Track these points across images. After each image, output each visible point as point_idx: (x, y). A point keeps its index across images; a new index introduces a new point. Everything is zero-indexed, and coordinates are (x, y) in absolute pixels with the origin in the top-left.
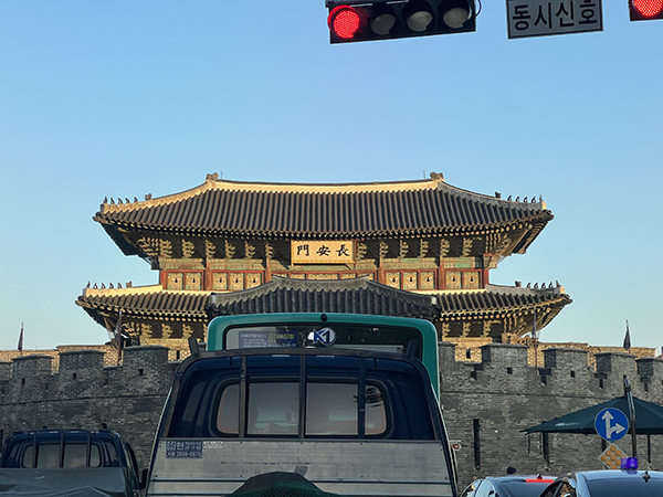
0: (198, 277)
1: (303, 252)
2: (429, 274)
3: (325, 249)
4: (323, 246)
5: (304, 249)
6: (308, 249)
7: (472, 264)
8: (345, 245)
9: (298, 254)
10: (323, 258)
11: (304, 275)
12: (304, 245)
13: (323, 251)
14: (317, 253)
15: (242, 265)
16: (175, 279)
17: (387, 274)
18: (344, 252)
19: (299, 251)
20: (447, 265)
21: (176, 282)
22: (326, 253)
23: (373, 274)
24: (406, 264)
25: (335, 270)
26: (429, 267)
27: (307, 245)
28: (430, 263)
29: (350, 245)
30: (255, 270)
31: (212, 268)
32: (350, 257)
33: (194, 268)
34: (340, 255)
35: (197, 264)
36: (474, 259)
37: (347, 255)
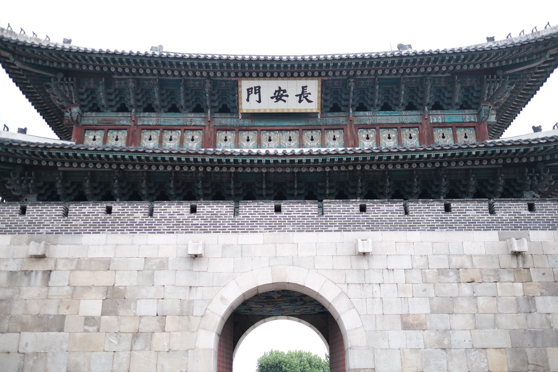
0: (122, 135)
1: (254, 97)
2: (412, 130)
3: (282, 92)
4: (280, 88)
5: (255, 93)
6: (259, 92)
7: (465, 118)
8: (306, 87)
9: (248, 100)
10: (280, 107)
11: (256, 132)
12: (255, 87)
13: (279, 95)
14: (272, 98)
15: (178, 120)
16: (92, 137)
17: (359, 130)
18: (305, 97)
19: (249, 95)
20: (433, 119)
21: (94, 139)
22: (283, 98)
23: (342, 131)
24: (383, 117)
25: (294, 124)
26: (411, 121)
27: (259, 87)
28: (411, 117)
29: (313, 87)
30: (194, 126)
31: (140, 123)
32: (313, 106)
33: (117, 123)
34: (300, 101)
35: (121, 118)
36: (467, 111)
37: (309, 101)
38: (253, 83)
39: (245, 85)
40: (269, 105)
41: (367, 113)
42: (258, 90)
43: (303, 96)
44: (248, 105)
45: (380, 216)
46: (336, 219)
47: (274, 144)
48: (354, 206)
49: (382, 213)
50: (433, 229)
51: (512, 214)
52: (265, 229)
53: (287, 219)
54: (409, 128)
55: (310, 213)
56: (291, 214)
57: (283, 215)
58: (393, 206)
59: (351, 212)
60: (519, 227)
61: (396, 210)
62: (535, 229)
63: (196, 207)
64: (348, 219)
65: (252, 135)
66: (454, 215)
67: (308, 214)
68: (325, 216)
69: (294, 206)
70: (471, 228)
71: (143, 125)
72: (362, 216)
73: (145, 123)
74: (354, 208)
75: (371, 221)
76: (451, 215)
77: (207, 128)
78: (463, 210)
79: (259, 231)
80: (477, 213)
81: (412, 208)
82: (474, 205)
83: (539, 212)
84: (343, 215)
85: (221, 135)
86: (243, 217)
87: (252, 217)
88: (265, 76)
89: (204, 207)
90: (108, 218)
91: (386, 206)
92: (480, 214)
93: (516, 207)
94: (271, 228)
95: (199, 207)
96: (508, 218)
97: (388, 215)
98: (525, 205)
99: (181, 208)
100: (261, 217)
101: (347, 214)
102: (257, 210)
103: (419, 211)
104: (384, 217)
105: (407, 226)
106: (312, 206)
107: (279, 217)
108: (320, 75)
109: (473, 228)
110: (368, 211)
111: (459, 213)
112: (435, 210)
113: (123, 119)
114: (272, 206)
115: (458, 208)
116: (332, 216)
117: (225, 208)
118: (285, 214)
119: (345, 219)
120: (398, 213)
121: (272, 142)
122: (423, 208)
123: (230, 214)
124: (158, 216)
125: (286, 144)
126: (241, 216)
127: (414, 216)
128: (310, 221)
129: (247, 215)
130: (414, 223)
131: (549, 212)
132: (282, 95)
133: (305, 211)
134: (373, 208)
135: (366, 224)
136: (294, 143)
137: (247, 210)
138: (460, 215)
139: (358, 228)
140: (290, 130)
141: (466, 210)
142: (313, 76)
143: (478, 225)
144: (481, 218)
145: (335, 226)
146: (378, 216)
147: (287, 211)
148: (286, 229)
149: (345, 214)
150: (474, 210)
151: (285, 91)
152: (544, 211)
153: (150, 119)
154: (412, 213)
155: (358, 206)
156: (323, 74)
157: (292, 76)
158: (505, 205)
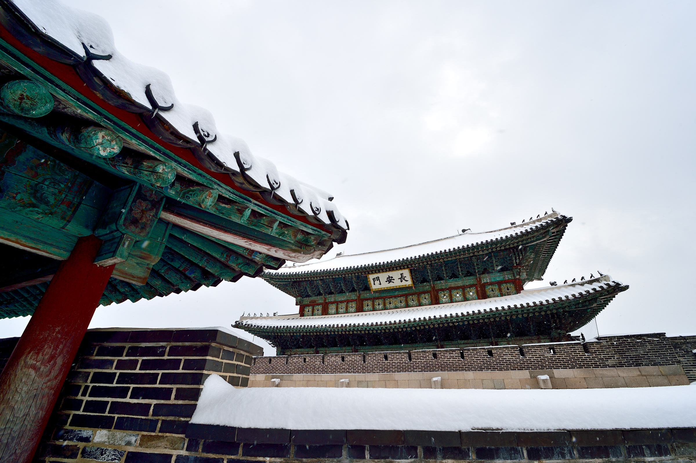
0: (320, 307)
1: (377, 282)
2: (471, 289)
3: (390, 278)
4: (389, 276)
5: (377, 280)
6: (379, 280)
7: (505, 277)
8: (403, 274)
9: (374, 284)
10: (391, 285)
11: (383, 299)
12: (376, 278)
13: (390, 280)
14: (386, 281)
15: (344, 297)
16: (308, 310)
17: (439, 292)
18: (404, 279)
19: (374, 282)
20: (484, 280)
21: (309, 311)
22: (392, 281)
23: (429, 294)
24: (452, 283)
25: (401, 293)
26: (469, 283)
27: (379, 277)
28: (470, 281)
29: (406, 273)
30: (351, 299)
31: (327, 301)
32: (408, 282)
33: (317, 302)
34: (401, 281)
35: (319, 299)
36: (505, 272)
37: (407, 281)
38: (375, 276)
39: (371, 277)
40: (385, 285)
41: (442, 281)
42: (378, 279)
43: (402, 278)
44: (376, 286)
45: (446, 361)
46: (419, 363)
47: (392, 306)
48: (429, 354)
49: (447, 359)
50: (481, 369)
51: (538, 356)
52: (379, 371)
53: (391, 364)
54: (470, 287)
55: (403, 359)
56: (393, 361)
57: (389, 361)
58: (453, 353)
59: (428, 358)
60: (545, 367)
61: (455, 357)
62: (558, 368)
63: (344, 357)
64: (426, 363)
65: (381, 301)
66: (495, 359)
67: (403, 360)
68: (413, 362)
69: (394, 356)
70: (508, 368)
71: (329, 302)
72: (435, 361)
73: (330, 301)
74: (429, 356)
75: (440, 364)
76: (493, 359)
77: (358, 300)
78: (501, 355)
79: (376, 372)
80: (511, 356)
81: (466, 354)
82: (509, 351)
83: (559, 354)
84: (423, 361)
85: (365, 303)
86: (367, 363)
87: (372, 363)
88: (379, 272)
89: (348, 357)
90: (304, 365)
91: (449, 353)
92: (514, 357)
93: (540, 351)
94: (383, 370)
95: (345, 357)
96: (535, 360)
97: (451, 360)
98: (547, 349)
99: (337, 358)
100: (377, 363)
101: (425, 360)
102: (374, 359)
103: (471, 356)
104: (448, 362)
105: (464, 367)
106: (404, 355)
107: (387, 362)
108: (408, 267)
109: (510, 368)
110: (438, 357)
111: (498, 357)
112: (482, 356)
113: (320, 300)
114: (382, 356)
115: (498, 353)
116: (416, 362)
117: (358, 357)
118: (390, 361)
119: (424, 363)
120: (457, 358)
121: (391, 304)
122: (473, 354)
123: (361, 362)
124: (326, 363)
125: (399, 305)
126: (367, 362)
127: (468, 360)
128: (404, 365)
129: (370, 362)
130: (468, 365)
131: (567, 354)
132: (391, 280)
133: (401, 358)
134: (441, 355)
135: (437, 367)
136: (403, 304)
137: (370, 359)
138: (500, 359)
139: (433, 370)
140: (400, 296)
141: (503, 355)
142: (404, 268)
143: (513, 366)
144: (515, 360)
145: (418, 368)
146: (444, 361)
147: (391, 359)
148: (391, 370)
149: (424, 360)
150: (509, 354)
151: (392, 277)
152: (563, 353)
153: (331, 298)
154: (466, 358)
155: (431, 354)
156: (410, 266)
157: (393, 270)
158: (531, 350)
